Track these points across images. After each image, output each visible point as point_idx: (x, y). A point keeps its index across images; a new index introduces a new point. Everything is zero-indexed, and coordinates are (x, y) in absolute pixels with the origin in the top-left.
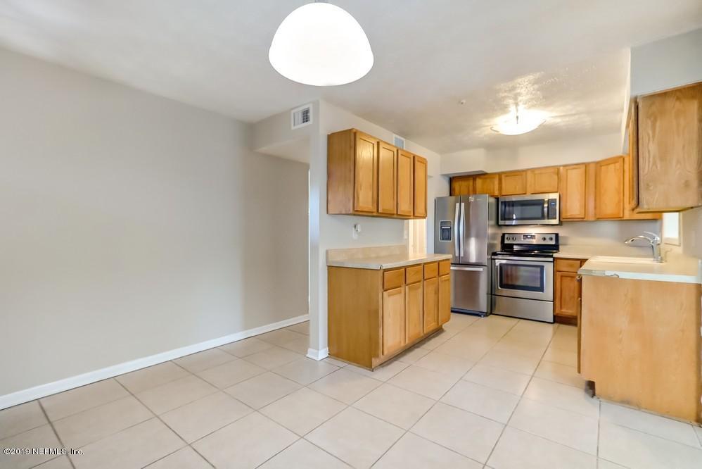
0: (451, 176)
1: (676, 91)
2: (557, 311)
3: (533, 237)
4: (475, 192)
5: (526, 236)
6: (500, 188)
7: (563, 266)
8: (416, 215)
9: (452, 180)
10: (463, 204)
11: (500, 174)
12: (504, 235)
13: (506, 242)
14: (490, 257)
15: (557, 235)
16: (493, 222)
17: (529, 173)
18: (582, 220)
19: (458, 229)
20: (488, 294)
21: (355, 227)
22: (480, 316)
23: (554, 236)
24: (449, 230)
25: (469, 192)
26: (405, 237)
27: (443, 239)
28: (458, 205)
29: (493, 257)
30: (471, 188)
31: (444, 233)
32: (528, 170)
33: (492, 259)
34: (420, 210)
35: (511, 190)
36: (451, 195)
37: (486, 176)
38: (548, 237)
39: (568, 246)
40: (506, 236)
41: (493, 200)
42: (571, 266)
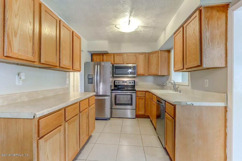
0: (92, 53)
1: (217, 6)
2: (137, 113)
3: (126, 82)
4: (103, 61)
5: (123, 82)
6: (114, 60)
7: (139, 94)
8: (74, 69)
9: (93, 55)
10: (99, 66)
11: (114, 54)
12: (115, 81)
13: (116, 84)
14: (111, 91)
15: (134, 81)
16: (111, 76)
17: (125, 55)
18: (143, 75)
19: (96, 78)
20: (110, 109)
21: (19, 75)
22: (107, 120)
23: (133, 82)
24: (92, 79)
25: (100, 61)
26: (68, 83)
27: (89, 83)
28: (96, 66)
29: (112, 91)
30: (101, 60)
31: (89, 80)
32: (125, 53)
33: (112, 92)
34: (76, 66)
35: (119, 61)
36: (92, 61)
37: (108, 54)
38: (131, 82)
39: (138, 86)
40: (116, 82)
41: (111, 65)
42: (142, 94)
